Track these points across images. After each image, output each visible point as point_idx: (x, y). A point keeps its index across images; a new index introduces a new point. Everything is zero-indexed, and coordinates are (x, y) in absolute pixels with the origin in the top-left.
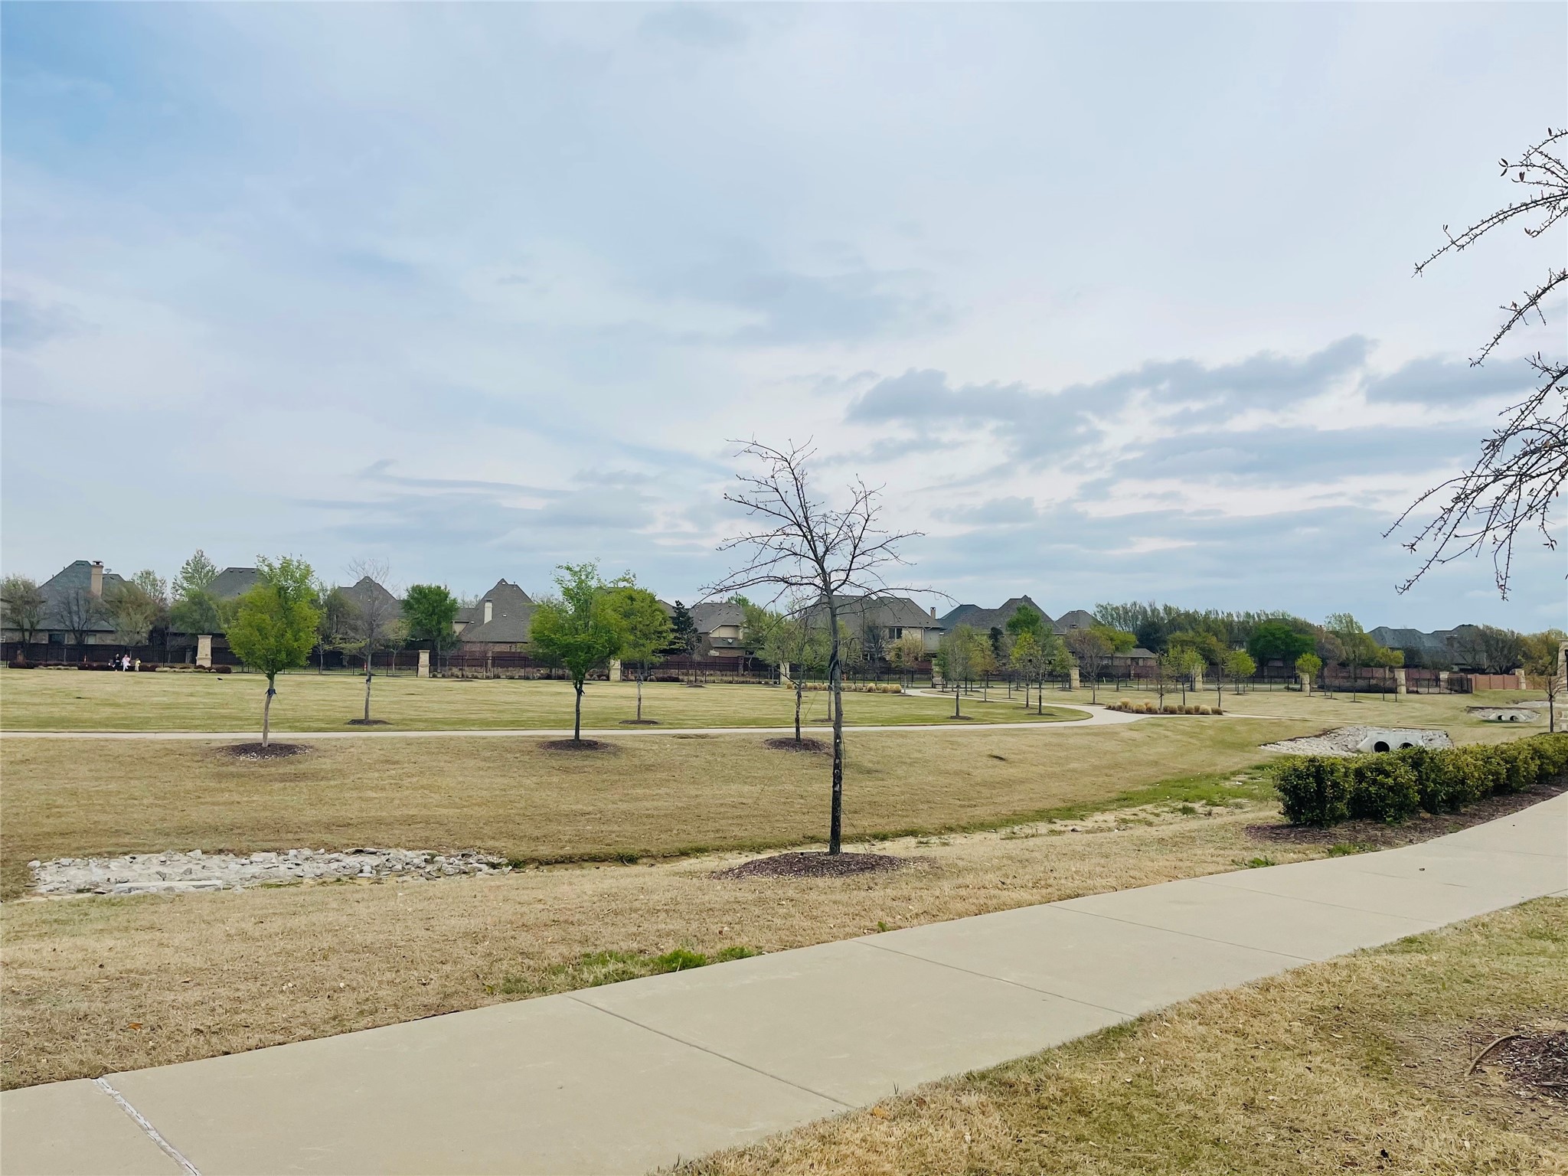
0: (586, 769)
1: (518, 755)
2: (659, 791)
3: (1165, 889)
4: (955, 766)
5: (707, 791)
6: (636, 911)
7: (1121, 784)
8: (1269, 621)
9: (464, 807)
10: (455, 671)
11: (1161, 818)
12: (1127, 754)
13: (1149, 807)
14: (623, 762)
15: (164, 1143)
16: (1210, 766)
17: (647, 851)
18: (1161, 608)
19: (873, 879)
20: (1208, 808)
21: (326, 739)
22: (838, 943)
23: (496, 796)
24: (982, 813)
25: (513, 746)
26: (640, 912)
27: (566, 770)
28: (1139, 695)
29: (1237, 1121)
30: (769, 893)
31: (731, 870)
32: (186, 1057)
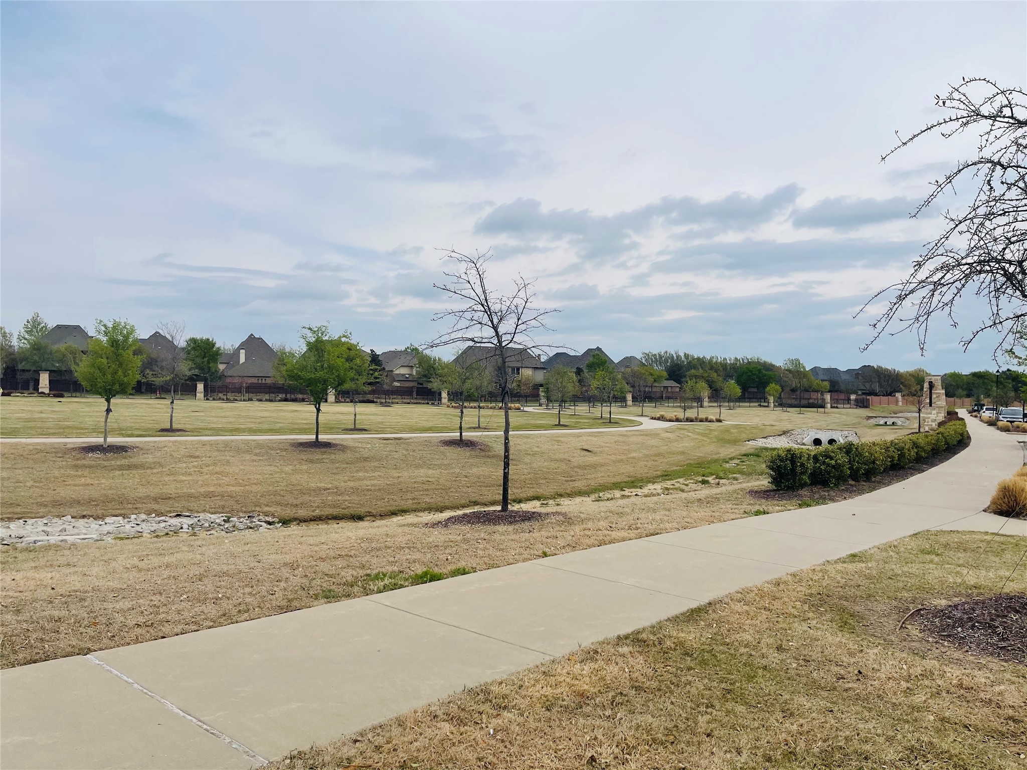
0: (325, 461)
1: (278, 452)
2: (374, 474)
3: (706, 529)
4: (562, 456)
5: (405, 474)
6: (389, 548)
7: (663, 465)
8: (749, 363)
9: (246, 485)
10: (220, 395)
11: (689, 487)
12: (666, 448)
13: (681, 480)
14: (349, 455)
15: (145, 691)
16: (716, 454)
17: (370, 512)
18: (682, 355)
19: (531, 526)
20: (717, 480)
21: (145, 442)
22: (520, 564)
23: (267, 478)
24: (580, 485)
25: (274, 446)
26: (392, 549)
27: (312, 461)
28: (671, 410)
29: (774, 658)
30: (469, 535)
31: (440, 522)
32: (137, 641)
